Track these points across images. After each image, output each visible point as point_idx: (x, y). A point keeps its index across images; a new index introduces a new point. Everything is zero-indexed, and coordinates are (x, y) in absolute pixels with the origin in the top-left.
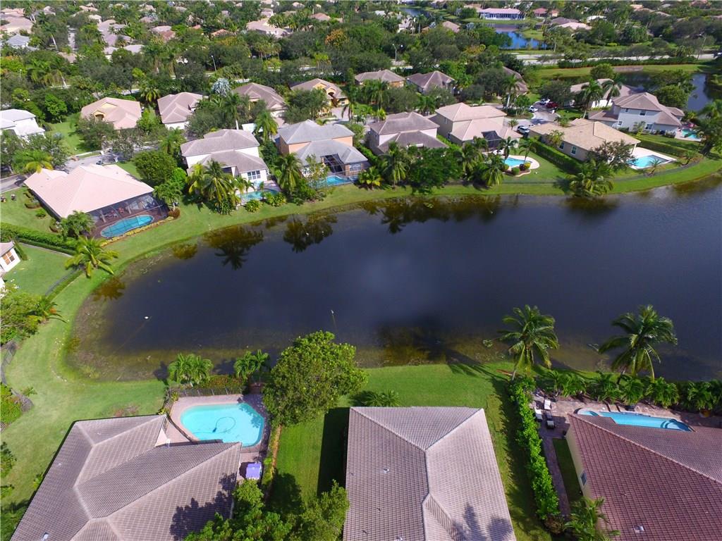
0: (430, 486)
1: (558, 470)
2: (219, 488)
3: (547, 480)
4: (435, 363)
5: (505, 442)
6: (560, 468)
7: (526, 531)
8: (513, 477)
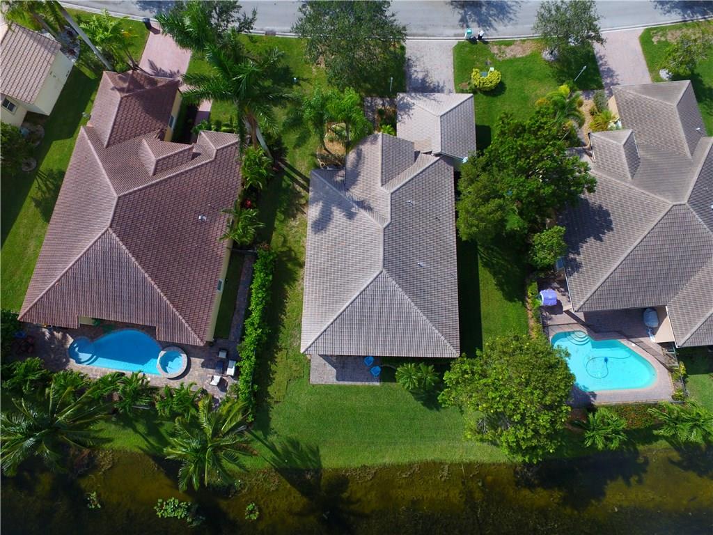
0: (382, 234)
2: (580, 258)
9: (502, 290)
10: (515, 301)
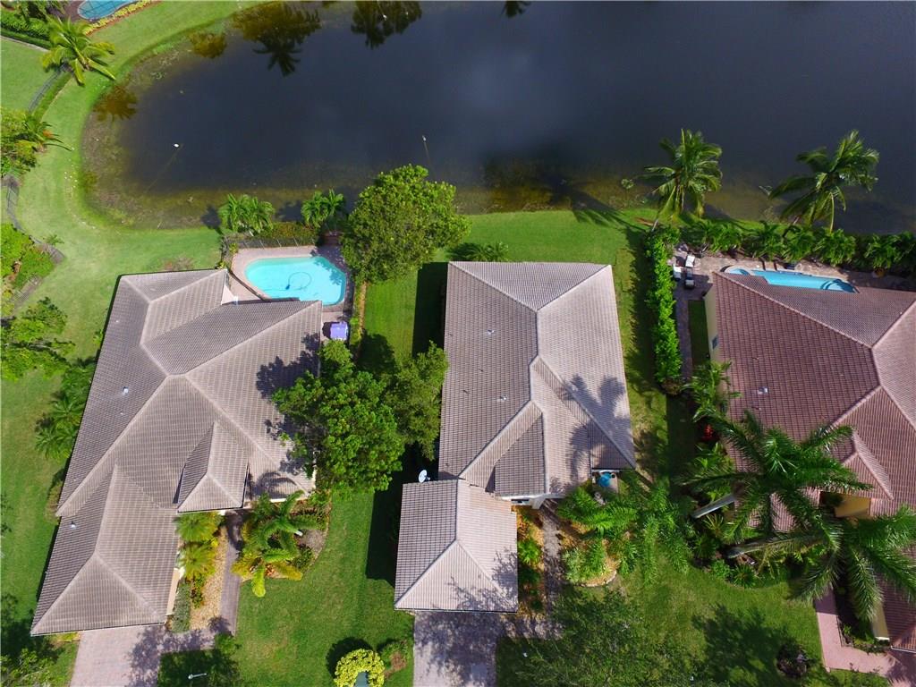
0: (540, 348)
1: (688, 334)
2: (302, 347)
3: (673, 343)
4: (558, 209)
5: (632, 303)
6: (690, 331)
7: (640, 392)
8: (634, 340)
9: (387, 347)
10: (374, 335)
